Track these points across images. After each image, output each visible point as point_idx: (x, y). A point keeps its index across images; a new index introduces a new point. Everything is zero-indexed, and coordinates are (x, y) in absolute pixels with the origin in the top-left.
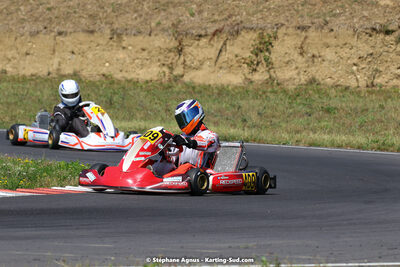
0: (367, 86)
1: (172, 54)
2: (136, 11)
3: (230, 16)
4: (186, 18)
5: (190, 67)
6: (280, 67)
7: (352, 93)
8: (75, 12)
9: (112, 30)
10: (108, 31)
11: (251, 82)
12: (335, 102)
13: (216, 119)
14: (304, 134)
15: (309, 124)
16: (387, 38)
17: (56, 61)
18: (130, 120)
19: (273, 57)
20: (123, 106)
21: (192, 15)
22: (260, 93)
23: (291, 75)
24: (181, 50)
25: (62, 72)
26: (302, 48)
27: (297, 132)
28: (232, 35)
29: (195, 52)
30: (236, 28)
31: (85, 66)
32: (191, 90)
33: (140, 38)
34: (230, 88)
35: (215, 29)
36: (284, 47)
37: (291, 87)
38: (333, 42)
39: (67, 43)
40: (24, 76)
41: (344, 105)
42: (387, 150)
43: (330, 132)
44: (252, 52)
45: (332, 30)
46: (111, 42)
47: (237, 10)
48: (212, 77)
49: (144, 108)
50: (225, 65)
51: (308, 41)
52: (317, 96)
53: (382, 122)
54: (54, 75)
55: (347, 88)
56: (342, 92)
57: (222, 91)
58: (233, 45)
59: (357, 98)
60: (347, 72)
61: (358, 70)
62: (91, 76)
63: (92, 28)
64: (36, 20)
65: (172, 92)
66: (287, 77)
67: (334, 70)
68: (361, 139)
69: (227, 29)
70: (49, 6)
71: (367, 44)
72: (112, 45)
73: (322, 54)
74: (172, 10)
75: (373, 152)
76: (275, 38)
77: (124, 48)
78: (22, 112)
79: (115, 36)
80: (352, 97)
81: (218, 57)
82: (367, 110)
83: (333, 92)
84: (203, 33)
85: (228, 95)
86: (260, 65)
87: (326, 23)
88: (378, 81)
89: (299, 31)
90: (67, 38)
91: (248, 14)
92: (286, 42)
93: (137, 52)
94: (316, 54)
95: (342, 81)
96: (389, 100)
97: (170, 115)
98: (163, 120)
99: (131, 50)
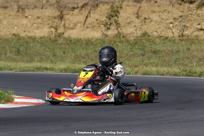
0: (179, 36)
1: (56, 20)
5: (68, 28)
6: (125, 26)
7: (170, 41)
9: (19, 6)
10: (16, 7)
11: (107, 36)
12: (158, 48)
13: (85, 60)
14: (140, 67)
15: (143, 61)
16: (191, 6)
18: (31, 62)
19: (120, 20)
20: (26, 54)
22: (112, 42)
23: (131, 31)
24: (62, 17)
26: (137, 14)
27: (136, 66)
28: (94, 7)
29: (71, 18)
30: (96, 3)
32: (69, 42)
33: (36, 10)
34: (93, 40)
35: (83, 3)
36: (127, 13)
37: (132, 38)
38: (157, 9)
41: (165, 48)
42: (192, 76)
43: (156, 66)
44: (106, 17)
45: (156, 2)
46: (18, 14)
48: (82, 33)
49: (39, 54)
50: (90, 26)
51: (141, 9)
52: (148, 43)
53: (189, 58)
55: (167, 38)
56: (163, 40)
57: (88, 42)
58: (94, 13)
59: (173, 44)
60: (166, 28)
61: (173, 27)
62: (6, 35)
63: (5, 5)
65: (57, 44)
66: (129, 32)
67: (158, 26)
68: (176, 69)
69: (90, 3)
71: (179, 10)
72: (18, 16)
73: (150, 17)
75: (184, 77)
76: (121, 8)
77: (26, 17)
79: (20, 10)
80: (170, 44)
81: (85, 21)
82: (179, 51)
83: (158, 41)
84: (76, 6)
85: (92, 44)
86: (112, 26)
88: (186, 33)
89: (135, 3)
92: (128, 10)
93: (34, 19)
94: (147, 17)
95: (163, 34)
96: (193, 45)
97: (56, 58)
98: (52, 62)
99: (30, 18)
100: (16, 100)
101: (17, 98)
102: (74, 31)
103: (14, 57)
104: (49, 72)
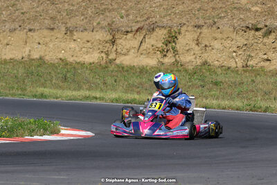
0: (243, 67)
1: (108, 45)
2: (83, 15)
3: (148, 18)
4: (117, 19)
5: (120, 53)
6: (183, 54)
7: (232, 71)
8: (41, 15)
9: (66, 28)
10: (64, 29)
11: (163, 64)
12: (221, 78)
13: (138, 90)
15: (203, 93)
16: (257, 33)
17: (27, 49)
18: (79, 90)
19: (178, 47)
20: (74, 81)
21: (122, 17)
23: (190, 59)
24: (114, 42)
25: (32, 57)
26: (198, 40)
28: (149, 31)
29: (124, 42)
30: (152, 26)
31: (47, 53)
32: (121, 69)
33: (86, 33)
34: (148, 68)
35: (137, 27)
36: (186, 40)
37: (190, 68)
38: (220, 36)
39: (36, 37)
40: (5, 60)
41: (227, 80)
42: (257, 111)
43: (217, 98)
44: (163, 43)
45: (219, 28)
46: (66, 37)
47: (153, 14)
48: (136, 60)
49: (88, 82)
50: (145, 52)
51: (202, 35)
52: (208, 73)
53: (253, 91)
54: (26, 59)
55: (229, 68)
56: (225, 70)
57: (143, 71)
58: (150, 38)
59: (236, 75)
60: (230, 57)
61: (237, 56)
62: (52, 59)
63: (52, 26)
64: (14, 21)
65: (108, 71)
66: (188, 61)
67: (220, 55)
68: (238, 103)
69: (146, 27)
70: (23, 11)
71: (243, 37)
72: (66, 39)
73: (212, 44)
74: (108, 14)
75: (247, 112)
76: (180, 33)
77: (74, 40)
78: (4, 84)
79: (68, 32)
80: (233, 75)
81: (140, 46)
82: (243, 83)
83: (219, 71)
84: (129, 30)
85: (146, 73)
86: (169, 53)
87: (215, 23)
88: (250, 63)
89: (196, 29)
90: (35, 34)
91: (161, 17)
92: (187, 36)
93: (84, 43)
94: (208, 44)
95: (225, 63)
96: (258, 76)
97: (107, 87)
98: (102, 90)
99: (79, 42)
100: (63, 132)
101: (62, 129)
102: (127, 57)
103: (61, 84)
104: (98, 102)
